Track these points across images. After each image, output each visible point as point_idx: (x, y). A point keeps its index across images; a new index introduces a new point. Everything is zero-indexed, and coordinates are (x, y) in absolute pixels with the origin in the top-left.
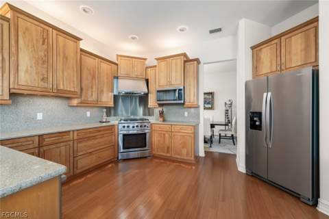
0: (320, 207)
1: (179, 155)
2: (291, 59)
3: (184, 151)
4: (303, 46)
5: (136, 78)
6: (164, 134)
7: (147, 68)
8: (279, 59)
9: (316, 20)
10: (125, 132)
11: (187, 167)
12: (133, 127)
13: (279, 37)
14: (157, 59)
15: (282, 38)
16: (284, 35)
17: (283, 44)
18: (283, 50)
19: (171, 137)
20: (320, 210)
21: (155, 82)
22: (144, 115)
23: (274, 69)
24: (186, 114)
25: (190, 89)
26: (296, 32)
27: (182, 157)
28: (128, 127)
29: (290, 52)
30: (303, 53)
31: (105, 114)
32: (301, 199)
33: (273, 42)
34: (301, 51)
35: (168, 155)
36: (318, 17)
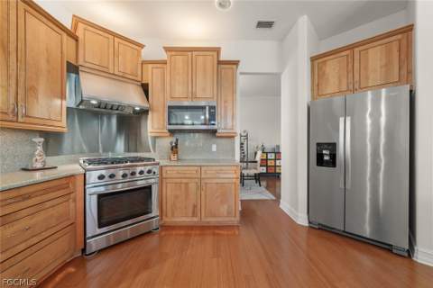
0: (419, 257)
1: (215, 216)
2: (367, 78)
3: (224, 209)
4: (384, 62)
5: (122, 78)
6: (187, 184)
7: (144, 63)
8: (351, 75)
9: (409, 29)
10: (102, 190)
11: (226, 233)
12: (124, 176)
13: (351, 47)
14: (167, 49)
15: (356, 50)
16: (357, 47)
17: (357, 57)
18: (356, 65)
19: (199, 187)
20: (419, 261)
21: (164, 89)
22: (128, 150)
23: (344, 87)
24: (214, 148)
25: (226, 107)
26: (375, 44)
27: (220, 219)
28: (112, 176)
29: (366, 68)
30: (383, 70)
31: (40, 148)
32: (394, 251)
33: (343, 54)
34: (381, 67)
35: (195, 219)
36: (413, 25)
